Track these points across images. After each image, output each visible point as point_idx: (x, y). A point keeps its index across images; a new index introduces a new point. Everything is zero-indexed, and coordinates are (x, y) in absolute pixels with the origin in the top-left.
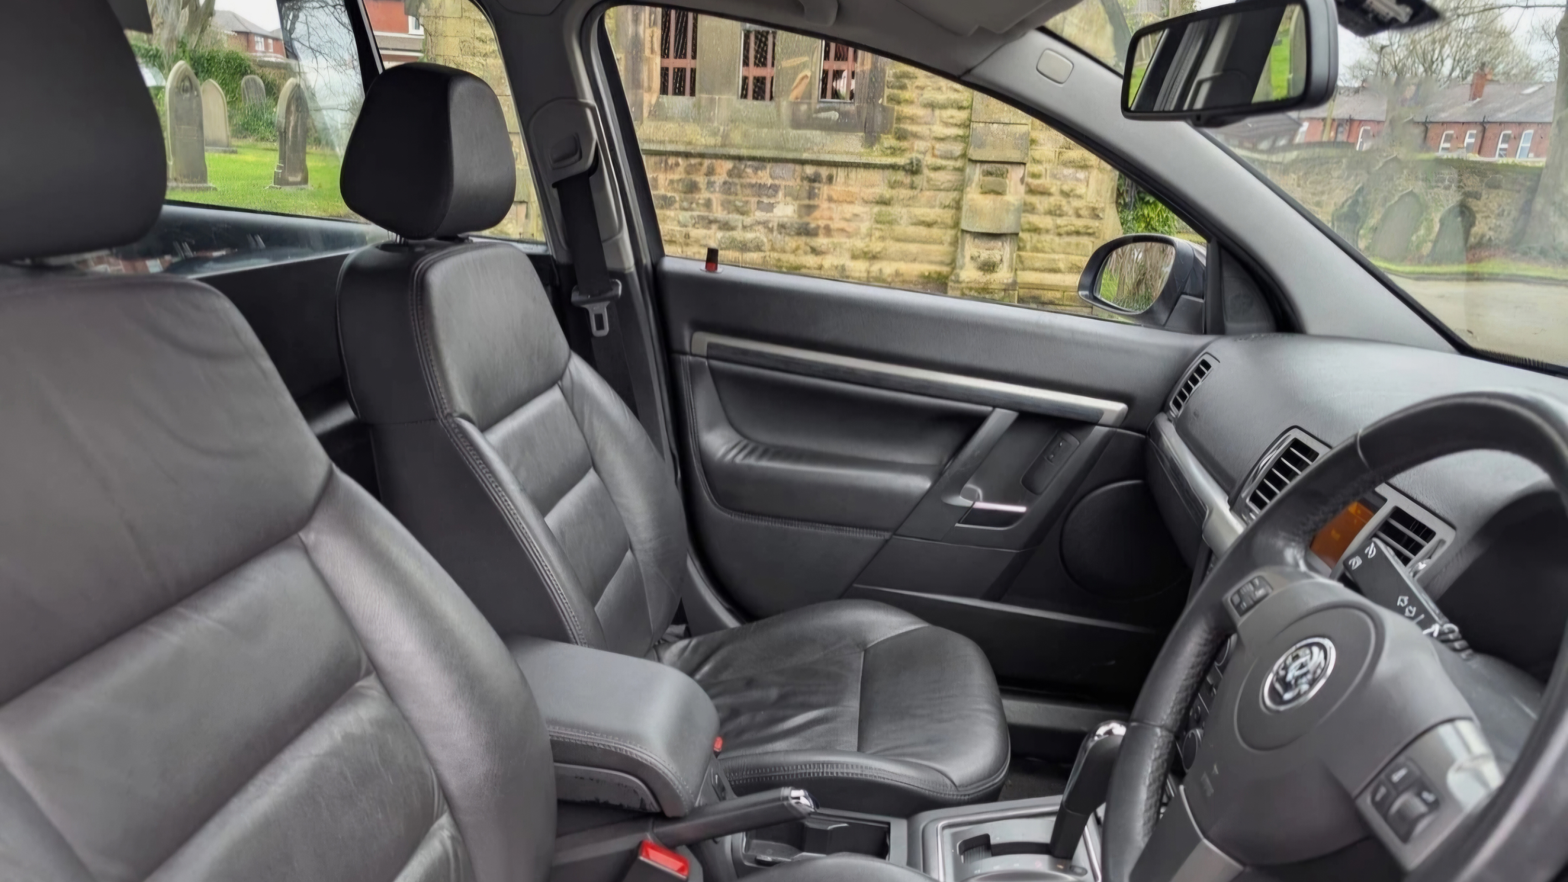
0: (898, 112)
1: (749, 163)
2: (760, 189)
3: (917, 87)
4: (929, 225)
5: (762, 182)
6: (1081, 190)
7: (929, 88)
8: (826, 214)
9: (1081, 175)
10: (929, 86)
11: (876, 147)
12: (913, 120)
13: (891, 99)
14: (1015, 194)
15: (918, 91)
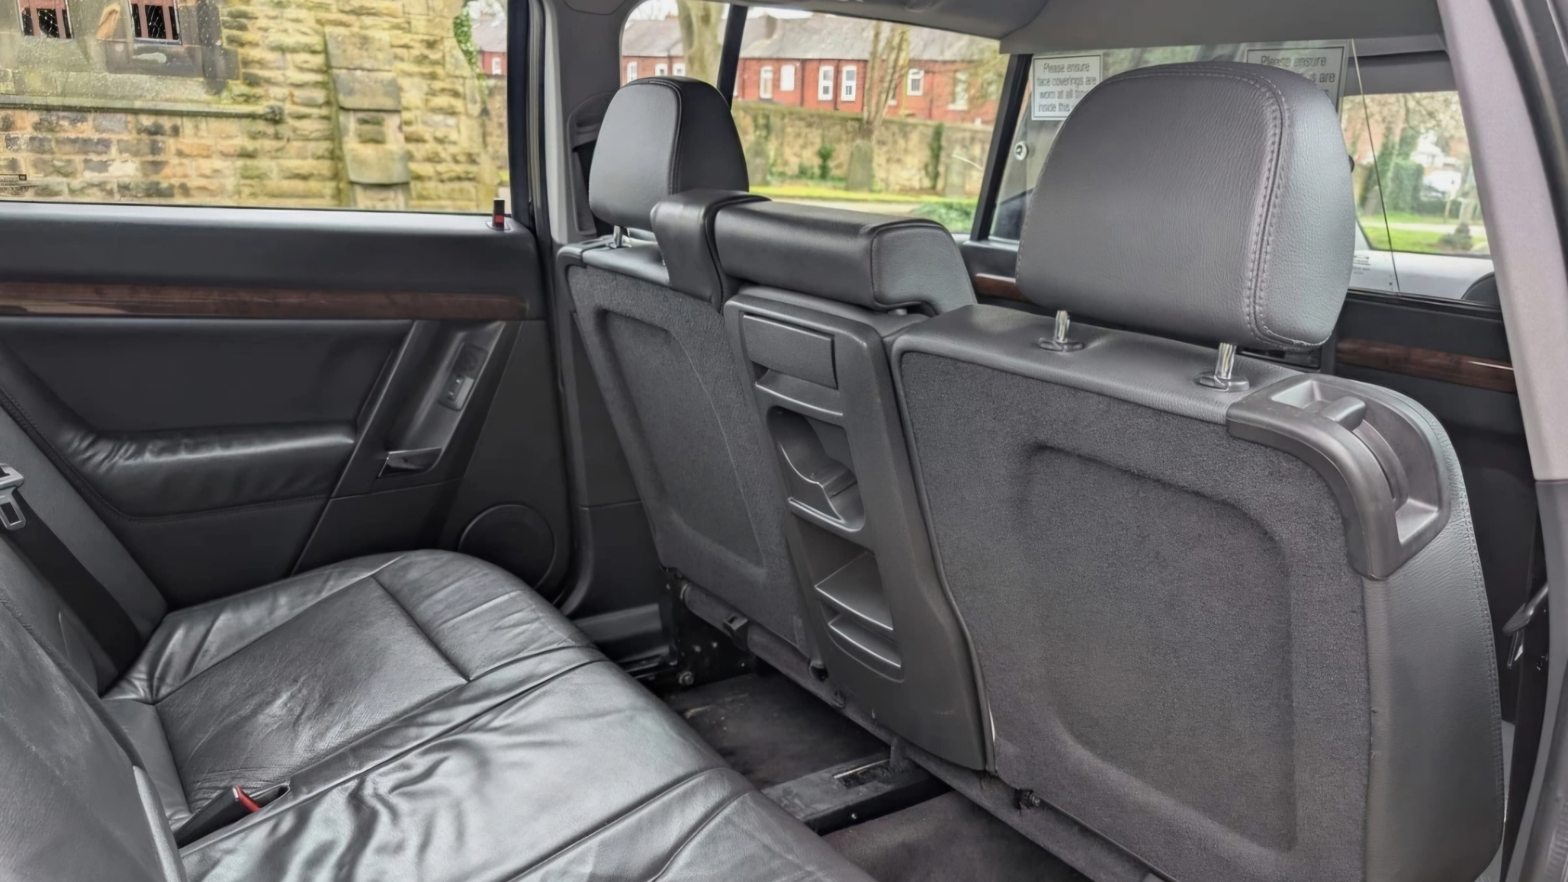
0: (242, 54)
1: (61, 114)
2: (84, 145)
3: (260, 29)
4: (305, 178)
5: (84, 136)
6: (454, 136)
7: (274, 30)
8: (179, 171)
9: (451, 121)
10: (272, 28)
11: (225, 94)
12: (261, 63)
13: (231, 40)
14: (395, 143)
15: (261, 33)
